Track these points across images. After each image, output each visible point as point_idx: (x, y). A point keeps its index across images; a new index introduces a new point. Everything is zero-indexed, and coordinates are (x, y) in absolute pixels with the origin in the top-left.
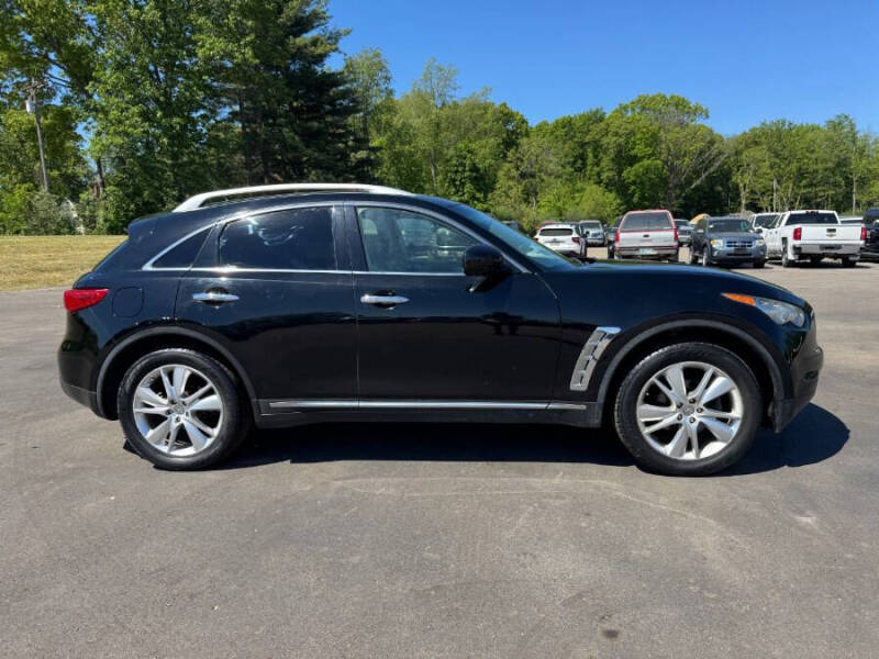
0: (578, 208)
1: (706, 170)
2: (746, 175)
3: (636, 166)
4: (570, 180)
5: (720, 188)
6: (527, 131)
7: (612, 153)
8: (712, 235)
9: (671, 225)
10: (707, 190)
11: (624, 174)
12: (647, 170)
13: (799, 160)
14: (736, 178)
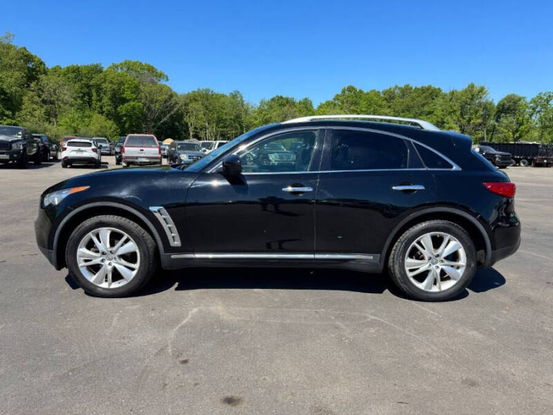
0: (88, 129)
1: (169, 112)
2: (191, 118)
3: (126, 105)
4: (81, 108)
5: (177, 124)
6: (44, 70)
7: (109, 94)
8: (180, 152)
9: (156, 144)
10: (170, 124)
11: (119, 109)
12: (134, 108)
13: (218, 112)
14: (186, 119)
